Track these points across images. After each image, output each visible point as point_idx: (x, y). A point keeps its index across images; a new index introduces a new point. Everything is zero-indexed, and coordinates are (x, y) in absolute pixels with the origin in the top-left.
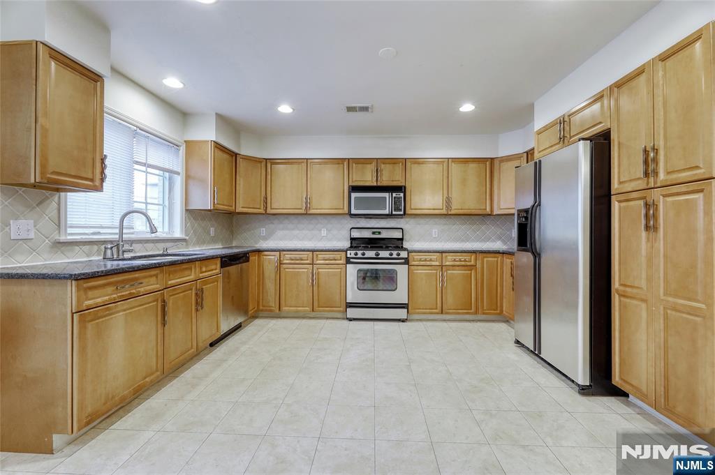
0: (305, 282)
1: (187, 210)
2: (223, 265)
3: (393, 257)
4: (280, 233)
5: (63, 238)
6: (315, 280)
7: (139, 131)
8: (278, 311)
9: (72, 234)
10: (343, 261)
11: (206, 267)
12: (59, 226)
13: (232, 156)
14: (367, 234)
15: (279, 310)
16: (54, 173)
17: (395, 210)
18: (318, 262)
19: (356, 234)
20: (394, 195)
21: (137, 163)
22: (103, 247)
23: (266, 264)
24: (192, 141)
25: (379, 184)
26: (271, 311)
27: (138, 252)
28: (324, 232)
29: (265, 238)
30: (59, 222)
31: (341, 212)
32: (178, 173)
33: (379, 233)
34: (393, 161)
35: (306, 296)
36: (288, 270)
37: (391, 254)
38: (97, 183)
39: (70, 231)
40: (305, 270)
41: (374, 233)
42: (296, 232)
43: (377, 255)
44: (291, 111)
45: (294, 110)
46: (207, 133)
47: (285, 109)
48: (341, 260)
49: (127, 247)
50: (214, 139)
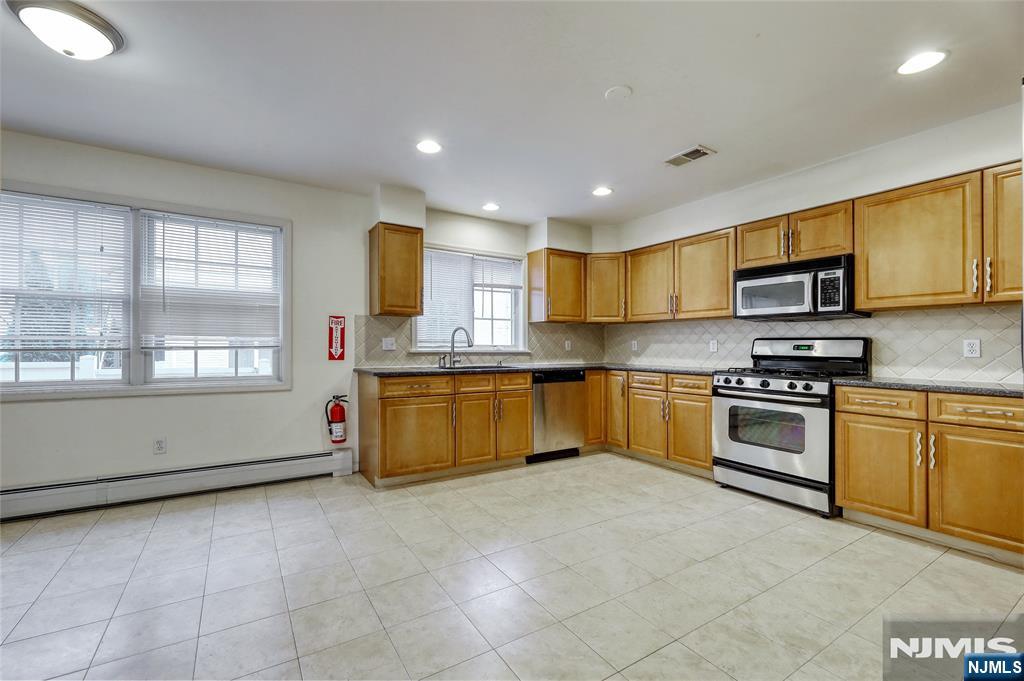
0: (656, 415)
1: (530, 324)
2: (536, 380)
3: (796, 391)
4: (654, 347)
5: (413, 350)
6: (669, 413)
7: (475, 257)
8: (625, 449)
9: (421, 347)
10: (708, 391)
11: (510, 380)
12: (411, 341)
13: (580, 259)
14: (784, 349)
15: (628, 447)
16: (389, 306)
17: (824, 304)
18: (674, 389)
19: (764, 349)
20: (821, 275)
21: (476, 285)
22: (437, 358)
23: (614, 385)
24: (532, 253)
25: (794, 259)
26: (619, 446)
27: (476, 363)
28: (713, 346)
29: (638, 354)
30: (411, 339)
31: (724, 313)
32: (521, 288)
33: (810, 348)
34: (824, 212)
35: (658, 436)
36: (638, 396)
37: (792, 386)
38: (419, 309)
39: (419, 345)
40: (657, 398)
41: (797, 348)
42: (674, 346)
43: (765, 384)
44: (609, 192)
45: (613, 190)
46: (541, 242)
47: (602, 191)
48: (706, 388)
49: (457, 358)
50: (546, 246)
